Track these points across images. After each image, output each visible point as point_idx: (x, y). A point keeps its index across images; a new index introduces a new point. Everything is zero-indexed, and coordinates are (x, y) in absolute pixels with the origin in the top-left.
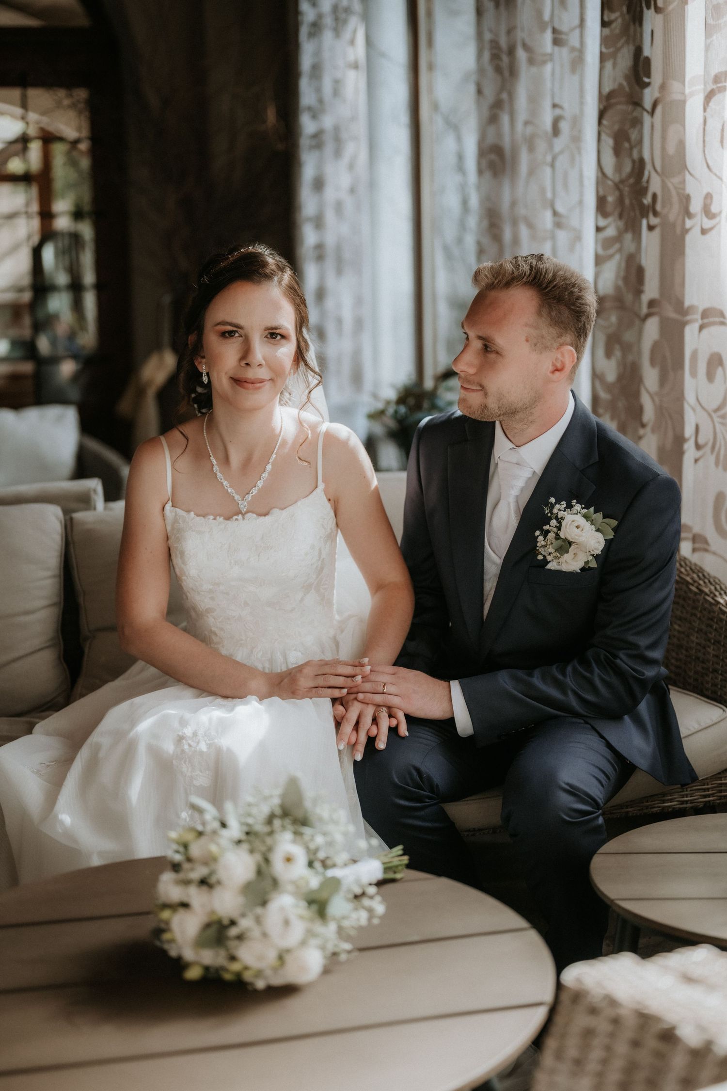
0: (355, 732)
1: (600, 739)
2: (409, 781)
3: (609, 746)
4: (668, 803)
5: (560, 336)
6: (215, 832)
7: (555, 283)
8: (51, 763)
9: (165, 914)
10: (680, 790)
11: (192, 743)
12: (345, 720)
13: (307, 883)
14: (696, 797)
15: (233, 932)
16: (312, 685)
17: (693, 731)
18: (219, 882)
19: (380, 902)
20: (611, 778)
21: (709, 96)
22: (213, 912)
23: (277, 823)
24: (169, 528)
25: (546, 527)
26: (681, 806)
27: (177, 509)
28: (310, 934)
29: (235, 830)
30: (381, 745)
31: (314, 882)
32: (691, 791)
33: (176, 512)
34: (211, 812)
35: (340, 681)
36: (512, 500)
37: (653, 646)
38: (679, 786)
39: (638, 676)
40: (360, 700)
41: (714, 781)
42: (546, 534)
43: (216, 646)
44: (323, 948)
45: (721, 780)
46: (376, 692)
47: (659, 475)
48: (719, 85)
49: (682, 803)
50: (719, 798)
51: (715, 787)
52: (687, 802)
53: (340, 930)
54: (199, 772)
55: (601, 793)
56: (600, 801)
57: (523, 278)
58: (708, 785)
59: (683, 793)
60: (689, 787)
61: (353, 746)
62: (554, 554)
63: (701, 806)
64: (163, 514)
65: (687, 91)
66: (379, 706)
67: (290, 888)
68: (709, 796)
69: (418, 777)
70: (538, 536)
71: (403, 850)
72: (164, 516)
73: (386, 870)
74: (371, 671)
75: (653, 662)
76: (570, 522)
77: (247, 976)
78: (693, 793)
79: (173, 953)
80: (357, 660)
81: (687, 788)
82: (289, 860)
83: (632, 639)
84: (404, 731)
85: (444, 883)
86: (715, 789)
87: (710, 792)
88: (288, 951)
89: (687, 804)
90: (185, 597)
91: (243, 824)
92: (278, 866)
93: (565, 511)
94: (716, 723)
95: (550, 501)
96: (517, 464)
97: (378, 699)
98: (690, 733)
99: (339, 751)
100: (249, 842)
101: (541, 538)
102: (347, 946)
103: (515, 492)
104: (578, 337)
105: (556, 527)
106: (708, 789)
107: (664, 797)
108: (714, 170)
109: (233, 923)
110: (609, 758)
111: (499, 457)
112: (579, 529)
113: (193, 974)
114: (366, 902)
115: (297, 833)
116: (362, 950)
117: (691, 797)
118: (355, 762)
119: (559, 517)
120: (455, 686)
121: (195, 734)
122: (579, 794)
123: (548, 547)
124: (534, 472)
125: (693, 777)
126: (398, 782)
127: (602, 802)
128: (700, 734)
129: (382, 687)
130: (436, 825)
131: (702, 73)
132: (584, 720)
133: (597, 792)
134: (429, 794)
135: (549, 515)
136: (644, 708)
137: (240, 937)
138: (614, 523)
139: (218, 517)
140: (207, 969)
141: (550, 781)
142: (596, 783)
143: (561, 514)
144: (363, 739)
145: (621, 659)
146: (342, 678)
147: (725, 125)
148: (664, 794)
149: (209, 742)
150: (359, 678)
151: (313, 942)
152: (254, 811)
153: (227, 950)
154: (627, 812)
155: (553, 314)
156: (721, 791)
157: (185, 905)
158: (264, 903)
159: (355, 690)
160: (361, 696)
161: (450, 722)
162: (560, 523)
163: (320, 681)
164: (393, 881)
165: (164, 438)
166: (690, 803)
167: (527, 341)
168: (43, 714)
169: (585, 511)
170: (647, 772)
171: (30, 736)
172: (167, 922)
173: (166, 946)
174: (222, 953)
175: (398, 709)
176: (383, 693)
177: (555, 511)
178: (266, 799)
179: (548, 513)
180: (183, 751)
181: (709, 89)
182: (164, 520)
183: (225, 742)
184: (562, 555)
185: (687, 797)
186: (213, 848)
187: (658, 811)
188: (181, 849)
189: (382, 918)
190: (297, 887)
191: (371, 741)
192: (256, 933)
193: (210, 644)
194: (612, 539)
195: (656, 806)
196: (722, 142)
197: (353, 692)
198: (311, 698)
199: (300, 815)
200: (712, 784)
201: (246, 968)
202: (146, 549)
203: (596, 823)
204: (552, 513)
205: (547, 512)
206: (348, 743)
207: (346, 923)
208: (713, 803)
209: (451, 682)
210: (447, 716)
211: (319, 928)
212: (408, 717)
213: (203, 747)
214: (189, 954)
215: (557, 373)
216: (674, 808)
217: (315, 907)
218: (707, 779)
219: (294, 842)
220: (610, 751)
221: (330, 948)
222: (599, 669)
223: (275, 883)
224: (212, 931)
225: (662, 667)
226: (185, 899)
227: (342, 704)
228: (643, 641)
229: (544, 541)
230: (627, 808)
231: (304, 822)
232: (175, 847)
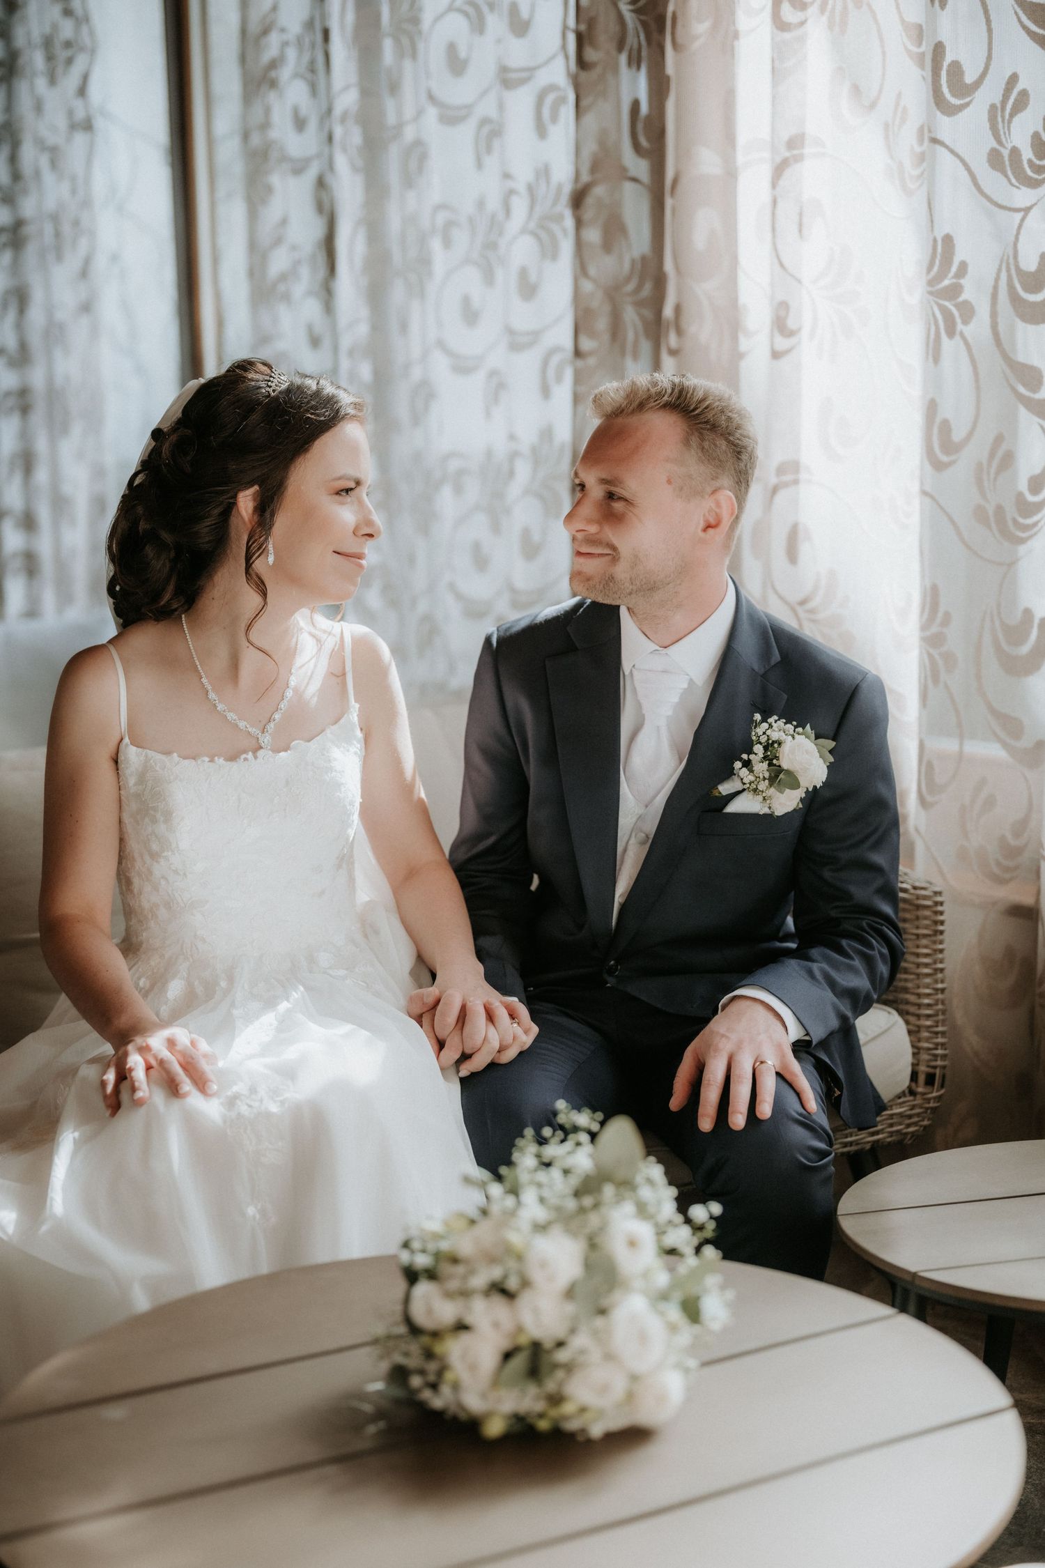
5: (715, 478)
7: (707, 403)
10: (844, 1128)
15: (561, 1357)
18: (526, 1287)
21: (779, 170)
22: (520, 1332)
25: (747, 757)
28: (669, 1348)
36: (663, 723)
42: (747, 764)
47: (868, 673)
48: (795, 152)
49: (845, 1145)
52: (851, 1144)
54: (267, 1144)
57: (664, 396)
65: (740, 160)
67: (638, 1284)
82: (633, 1244)
88: (642, 1377)
89: (851, 1146)
92: (619, 1253)
94: (886, 1031)
95: (754, 719)
96: (664, 672)
100: (565, 1224)
104: (737, 483)
108: (791, 270)
109: (560, 1343)
111: (633, 666)
113: (495, 1428)
124: (691, 681)
128: (869, 1047)
131: (768, 136)
138: (830, 744)
139: (216, 758)
140: (513, 1418)
147: (804, 208)
153: (547, 1387)
155: (706, 444)
156: (891, 1125)
157: (463, 1327)
158: (602, 1312)
165: (114, 648)
166: (857, 1144)
167: (669, 482)
172: (446, 1360)
174: (538, 1393)
181: (778, 160)
192: (595, 1355)
196: (800, 231)
213: (273, 1108)
215: (711, 531)
217: (688, 1310)
219: (637, 1217)
223: (612, 1277)
224: (518, 1362)
226: (462, 1318)
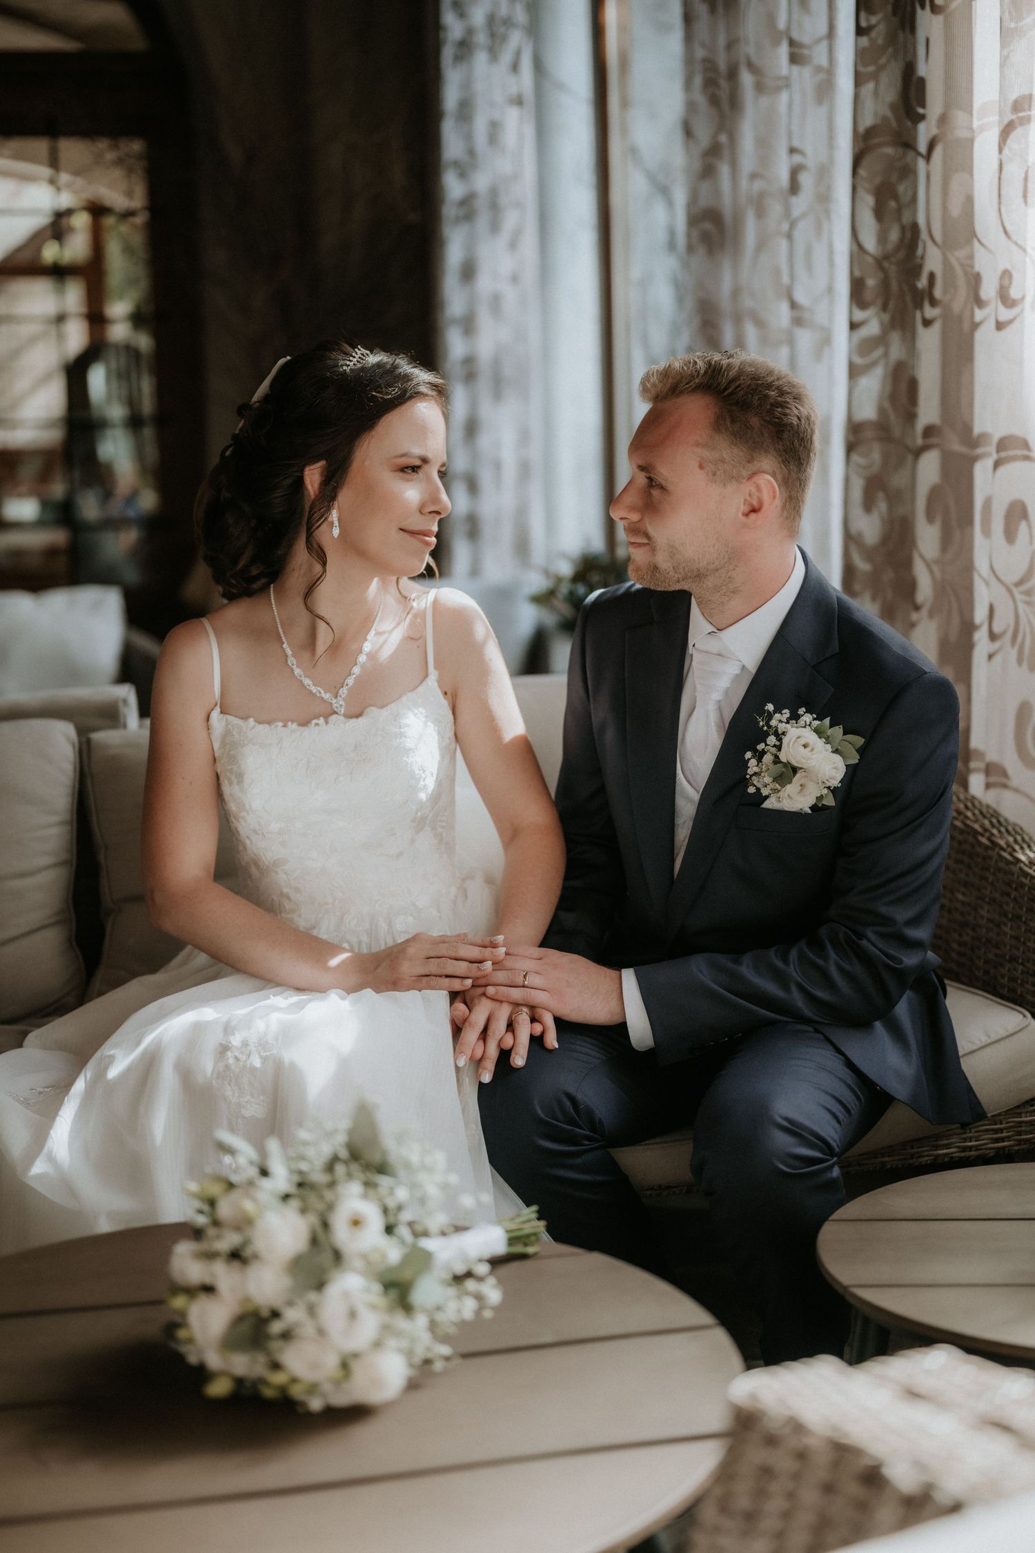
0: (481, 1043)
1: (837, 1055)
2: (559, 1114)
3: (850, 1065)
4: (943, 1149)
5: (750, 461)
6: (251, 1183)
8: (46, 1089)
9: (179, 1302)
11: (240, 1056)
12: (467, 1024)
13: (384, 1256)
14: (981, 1140)
15: (276, 1327)
16: (422, 971)
17: (978, 1044)
18: (256, 1256)
19: (494, 1287)
20: (852, 1112)
21: (1007, 131)
22: (247, 1300)
23: (340, 1169)
24: (216, 746)
25: (761, 747)
26: (963, 1155)
27: (228, 716)
28: (386, 1329)
29: (281, 1179)
30: (519, 1060)
31: (394, 1254)
32: (976, 1132)
33: (227, 722)
34: (246, 1152)
35: (462, 967)
36: (712, 708)
37: (914, 922)
38: (959, 1125)
39: (894, 965)
40: (489, 995)
41: (1011, 1118)
42: (760, 756)
44: (409, 1353)
45: (1021, 1117)
46: (513, 984)
47: (926, 673)
48: (1021, 114)
49: (964, 1149)
50: (1017, 1143)
51: (1010, 1127)
52: (970, 1148)
53: (433, 1326)
54: (249, 1097)
55: (836, 1132)
56: (834, 1144)
58: (1001, 1124)
59: (965, 1136)
60: (974, 1128)
61: (478, 1063)
62: (772, 786)
63: (991, 1154)
64: (208, 726)
65: (976, 124)
66: (516, 1005)
67: (358, 1263)
68: (1002, 1140)
69: (571, 1107)
70: (749, 759)
71: (538, 1212)
72: (209, 729)
73: (512, 1241)
74: (507, 954)
75: (916, 945)
76: (794, 739)
77: (296, 1392)
78: (980, 1136)
79: (193, 1359)
80: (489, 938)
81: (970, 1129)
82: (356, 1223)
83: (884, 910)
84: (552, 1041)
85: (598, 1260)
86: (1012, 1129)
87: (1004, 1134)
88: (356, 1355)
89: (970, 1151)
90: (241, 848)
91: (292, 1171)
92: (341, 1233)
93: (788, 722)
94: (1013, 1034)
95: (766, 708)
96: (718, 655)
97: (516, 994)
98: (975, 1047)
99: (457, 1068)
100: (303, 1199)
101: (753, 762)
102: (445, 1350)
103: (716, 696)
105: (775, 746)
106: (1001, 1131)
107: (936, 1141)
108: (1014, 237)
109: (275, 1314)
110: (850, 1081)
111: (694, 645)
112: (808, 749)
113: (219, 1388)
114: (470, 1285)
115: (368, 1185)
116: (466, 1356)
117: (977, 1141)
118: (481, 1085)
119: (780, 731)
120: (629, 978)
121: (245, 1044)
122: (803, 1133)
123: (762, 774)
124: (743, 667)
126: (544, 1117)
127: (838, 1145)
128: (988, 1050)
129: (522, 977)
130: (599, 1178)
131: (997, 99)
132: (814, 1027)
133: (831, 1132)
134: (588, 1133)
135: (765, 728)
136: (903, 1010)
137: (286, 1336)
138: (859, 741)
139: (290, 723)
140: (239, 1381)
141: (760, 1114)
142: (828, 1117)
143: (782, 727)
144: (493, 1052)
145: (869, 940)
146: (464, 965)
147: (1030, 172)
148: (938, 1137)
149: (264, 1054)
150: (489, 965)
151: (392, 1343)
152: (310, 1152)
153: (268, 1353)
154: (883, 1163)
155: (737, 426)
156: (1019, 1133)
157: (209, 1289)
158: (320, 1286)
159: (483, 981)
160: (491, 990)
161: (621, 1028)
162: (780, 740)
163: (433, 967)
164: (523, 1257)
165: (207, 621)
166: (976, 1150)
167: (701, 467)
169: (817, 722)
170: (907, 1105)
171: (18, 1050)
172: (183, 1314)
173: (183, 1349)
174: (261, 1359)
175: (544, 1010)
176: (524, 987)
177: (773, 723)
178: (331, 1134)
179: (763, 726)
180: (227, 1067)
181: (1006, 121)
182: (209, 734)
184: (783, 786)
185: (971, 1141)
186: (248, 1206)
187: (929, 1162)
188: (206, 1208)
189: (496, 1309)
190: (369, 1263)
191: (505, 1055)
192: (308, 1329)
193: (280, 912)
194: (857, 764)
195: (926, 1153)
196: (1025, 196)
197: (480, 984)
198: (420, 991)
199: (376, 1158)
200: (1008, 1123)
201: (294, 1380)
202: (183, 778)
203: (829, 1175)
204: (769, 726)
205: (761, 724)
206: (471, 1058)
207: (440, 1317)
208: (1009, 1150)
209: (623, 970)
210: (616, 1020)
211: (400, 1321)
212: (558, 1021)
213: (257, 1063)
214: (214, 1360)
215: (753, 515)
216: (952, 1158)
217: (393, 1294)
218: (999, 1114)
219: (365, 1196)
220: (850, 1072)
221: (420, 1353)
222: (836, 953)
223: (338, 1256)
224: (245, 1327)
225: (929, 952)
226: (208, 1280)
227: (465, 1003)
228: (901, 915)
229: (757, 766)
230: (883, 1157)
231: (382, 1169)
232: (197, 1204)
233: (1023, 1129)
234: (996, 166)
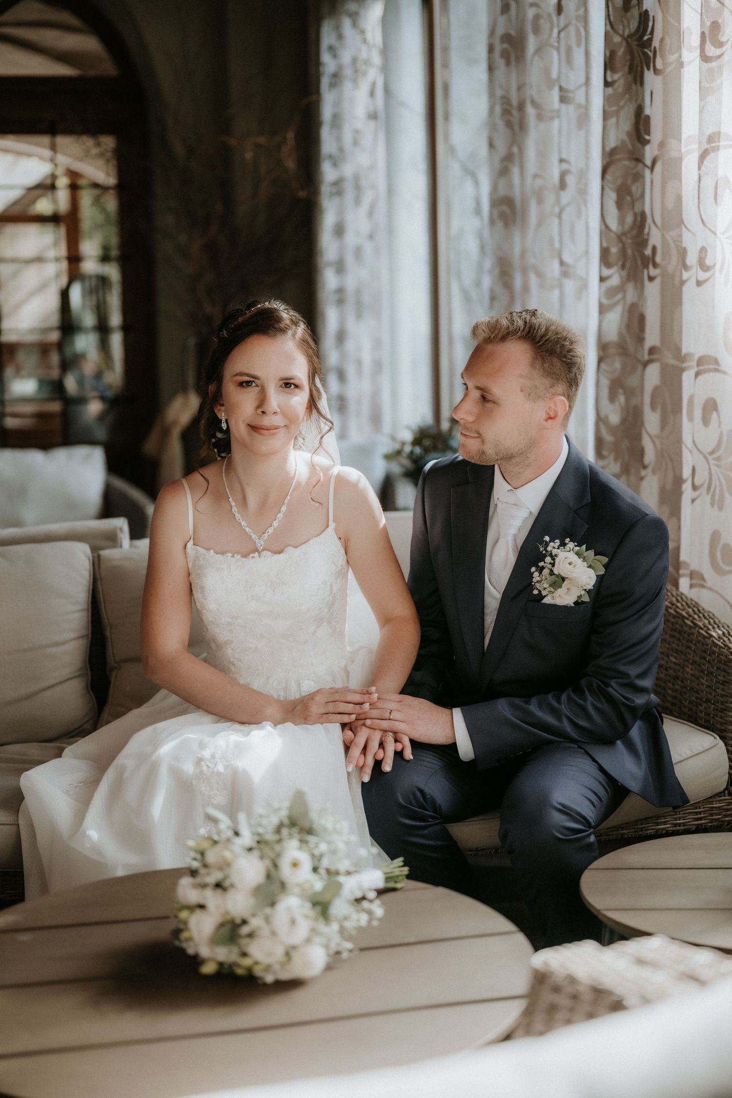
0: (363, 756)
1: (593, 763)
2: (414, 802)
3: (602, 769)
4: (662, 825)
5: (552, 386)
6: (228, 840)
7: (548, 337)
8: (79, 784)
9: (184, 915)
10: (673, 813)
11: (210, 765)
12: (353, 744)
13: (312, 886)
14: (689, 820)
15: (245, 930)
16: (324, 712)
17: (686, 757)
18: (232, 886)
19: (379, 906)
20: (603, 799)
21: (704, 155)
22: (227, 913)
23: (285, 831)
24: (190, 565)
25: (541, 564)
26: (674, 829)
27: (198, 547)
28: (313, 930)
29: (247, 838)
30: (387, 767)
31: (318, 885)
32: (683, 814)
33: (197, 550)
34: (225, 822)
35: (350, 708)
36: (510, 538)
37: (642, 675)
38: (671, 809)
39: (628, 703)
40: (367, 725)
41: (707, 804)
42: (540, 570)
43: (234, 676)
44: (327, 947)
45: (713, 804)
46: (383, 718)
47: (647, 515)
48: (713, 145)
49: (675, 825)
50: (710, 821)
51: (706, 811)
52: (680, 825)
53: (342, 930)
54: (216, 791)
55: (593, 813)
56: (591, 821)
57: (518, 332)
58: (700, 809)
59: (676, 816)
60: (682, 811)
61: (361, 768)
62: (549, 589)
63: (693, 829)
64: (185, 552)
65: (683, 150)
66: (385, 731)
67: (296, 890)
68: (701, 819)
69: (421, 798)
70: (534, 572)
71: (404, 861)
72: (186, 554)
73: (388, 879)
74: (378, 699)
75: (643, 690)
76: (563, 559)
77: (258, 971)
78: (685, 817)
79: (191, 951)
80: (366, 689)
81: (679, 812)
82: (295, 865)
83: (622, 668)
84: (408, 754)
86: (707, 812)
87: (702, 816)
88: (294, 948)
89: (680, 826)
90: (205, 630)
91: (254, 834)
92: (286, 870)
93: (558, 548)
94: (707, 750)
95: (544, 539)
96: (515, 505)
97: (385, 724)
98: (682, 759)
99: (348, 773)
100: (261, 850)
101: (536, 574)
102: (349, 945)
103: (513, 531)
104: (570, 387)
105: (550, 563)
106: (700, 813)
107: (658, 819)
108: (708, 225)
109: (244, 922)
110: (601, 780)
111: (498, 498)
112: (572, 566)
113: (209, 969)
114: (365, 904)
115: (303, 841)
116: (362, 950)
117: (683, 820)
118: (363, 783)
119: (553, 554)
120: (457, 713)
121: (213, 756)
122: (571, 813)
123: (543, 582)
124: (531, 512)
125: (684, 799)
126: (404, 803)
127: (593, 821)
128: (691, 760)
129: (388, 714)
130: (439, 843)
131: (697, 133)
132: (578, 745)
133: (589, 812)
134: (433, 814)
135: (544, 552)
136: (636, 732)
137: (251, 935)
138: (605, 560)
139: (236, 555)
140: (221, 964)
141: (544, 802)
142: (588, 803)
143: (555, 551)
144: (370, 762)
145: (612, 687)
146: (351, 706)
147: (719, 183)
148: (658, 817)
149: (226, 764)
150: (367, 706)
151: (317, 940)
152: (265, 822)
153: (239, 946)
154: (622, 834)
155: (546, 365)
156: (712, 815)
157: (202, 907)
158: (273, 904)
159: (363, 716)
160: (368, 722)
161: (453, 746)
162: (554, 559)
163: (331, 708)
164: (394, 890)
165: (186, 482)
166: (684, 826)
167: (522, 391)
168: (72, 740)
169: (577, 548)
170: (638, 795)
171: (60, 758)
172: (185, 923)
173: (184, 945)
174: (235, 950)
175: (405, 736)
176: (390, 719)
177: (549, 549)
178: (277, 810)
179: (543, 550)
180: (202, 772)
181: (704, 148)
182: (186, 557)
183: (241, 764)
184: (556, 590)
185: (680, 820)
186: (227, 854)
187: (652, 833)
188: (199, 857)
189: (380, 920)
190: (303, 890)
191: (378, 764)
192: (265, 931)
193: (229, 674)
194: (603, 575)
195: (650, 828)
196: (715, 199)
197: (361, 718)
198: (322, 724)
199: (306, 825)
200: (704, 808)
201: (256, 963)
202: (169, 584)
203: (587, 840)
204: (547, 551)
205: (541, 549)
206: (356, 766)
207: (348, 924)
208: (705, 826)
209: (453, 709)
210: (449, 741)
211: (322, 927)
212: (412, 741)
213: (220, 768)
214: (204, 951)
215: (550, 421)
216: (667, 831)
217: (318, 909)
218: (699, 802)
219: (300, 848)
220: (603, 776)
221: (334, 947)
222: (591, 696)
223: (283, 886)
224: (226, 930)
225: (652, 695)
226: (201, 901)
227: (351, 730)
228: (633, 671)
229: (539, 576)
230: (623, 830)
231: (310, 832)
232: (193, 854)
233: (715, 812)
234: (696, 178)
